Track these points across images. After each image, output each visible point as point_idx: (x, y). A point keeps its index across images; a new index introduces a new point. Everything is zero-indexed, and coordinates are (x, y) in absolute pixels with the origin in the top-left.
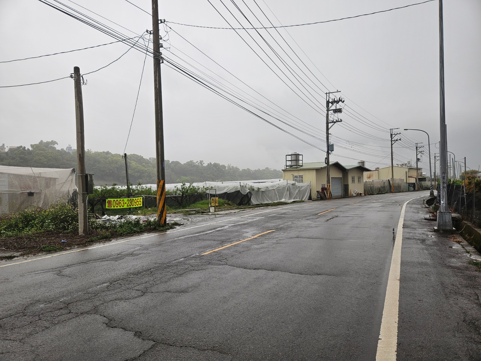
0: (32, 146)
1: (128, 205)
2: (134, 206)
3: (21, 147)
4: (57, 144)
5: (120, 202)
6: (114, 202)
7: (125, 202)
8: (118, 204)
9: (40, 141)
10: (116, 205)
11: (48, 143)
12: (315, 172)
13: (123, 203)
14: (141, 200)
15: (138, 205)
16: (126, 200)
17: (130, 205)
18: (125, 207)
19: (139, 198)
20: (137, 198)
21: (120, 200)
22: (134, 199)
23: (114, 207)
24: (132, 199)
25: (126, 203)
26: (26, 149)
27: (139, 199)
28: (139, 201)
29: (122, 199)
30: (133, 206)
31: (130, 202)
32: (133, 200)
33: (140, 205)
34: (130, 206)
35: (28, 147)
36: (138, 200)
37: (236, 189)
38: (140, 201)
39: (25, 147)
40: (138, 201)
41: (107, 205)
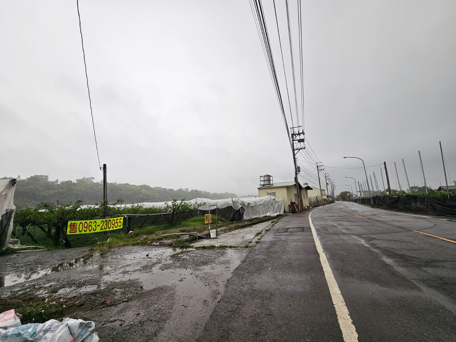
1: (103, 228)
2: (111, 229)
3: (69, 181)
4: (94, 179)
5: (91, 224)
6: (81, 225)
7: (97, 224)
8: (87, 227)
9: (82, 178)
10: (84, 228)
11: (88, 178)
12: (285, 189)
13: (95, 226)
14: (121, 220)
15: (116, 227)
16: (99, 221)
18: (98, 230)
19: (119, 218)
20: (115, 219)
21: (91, 222)
22: (112, 219)
23: (80, 232)
24: (108, 219)
25: (99, 226)
26: (73, 182)
27: (119, 220)
28: (118, 222)
29: (93, 221)
30: (109, 228)
31: (105, 224)
32: (110, 220)
33: (120, 227)
34: (105, 229)
37: (227, 204)
38: (120, 222)
39: (72, 181)
41: (69, 229)
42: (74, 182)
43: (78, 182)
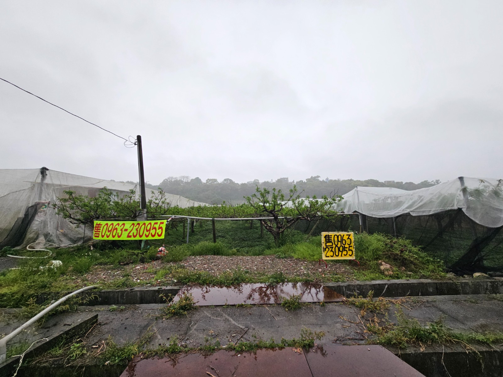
0: (307, 180)
1: (131, 234)
2: (144, 238)
3: (301, 181)
4: (320, 177)
5: (117, 226)
7: (125, 228)
8: (111, 230)
9: (311, 177)
10: (107, 233)
11: (315, 177)
13: (122, 230)
14: (161, 225)
15: (153, 236)
16: (129, 224)
17: (135, 234)
18: (124, 237)
19: (157, 221)
22: (148, 222)
23: (103, 237)
24: (141, 222)
25: (126, 230)
27: (159, 223)
29: (120, 223)
30: (141, 236)
31: (135, 228)
32: (144, 224)
33: (159, 236)
34: (135, 237)
35: (305, 181)
36: (155, 226)
38: (161, 228)
40: (155, 228)
41: (94, 232)
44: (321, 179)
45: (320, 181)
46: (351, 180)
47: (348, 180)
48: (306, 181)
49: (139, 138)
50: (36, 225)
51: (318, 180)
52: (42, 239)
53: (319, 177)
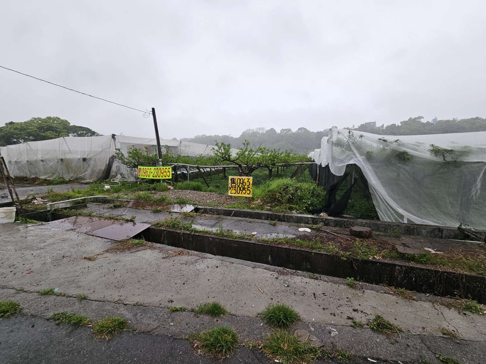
9: (409, 118)
42: (398, 125)
43: (402, 124)
44: (423, 121)
45: (423, 123)
46: (477, 118)
47: (472, 118)
48: (400, 125)
49: (153, 109)
50: (114, 168)
51: (419, 122)
52: (119, 176)
53: (422, 117)
